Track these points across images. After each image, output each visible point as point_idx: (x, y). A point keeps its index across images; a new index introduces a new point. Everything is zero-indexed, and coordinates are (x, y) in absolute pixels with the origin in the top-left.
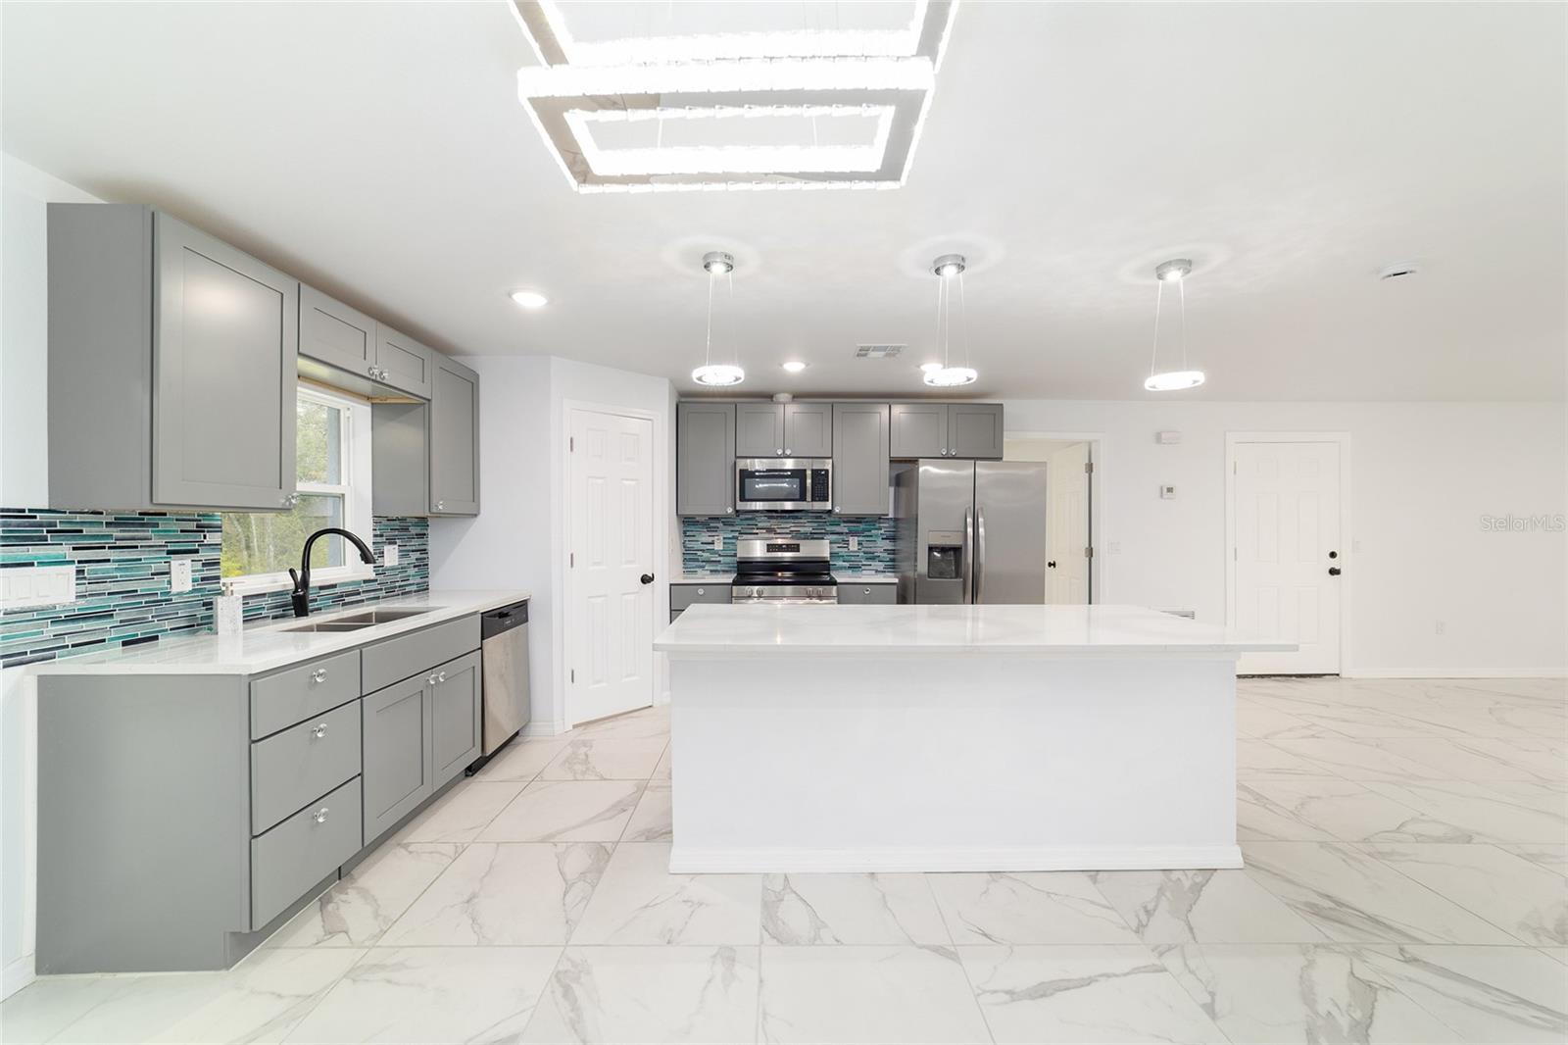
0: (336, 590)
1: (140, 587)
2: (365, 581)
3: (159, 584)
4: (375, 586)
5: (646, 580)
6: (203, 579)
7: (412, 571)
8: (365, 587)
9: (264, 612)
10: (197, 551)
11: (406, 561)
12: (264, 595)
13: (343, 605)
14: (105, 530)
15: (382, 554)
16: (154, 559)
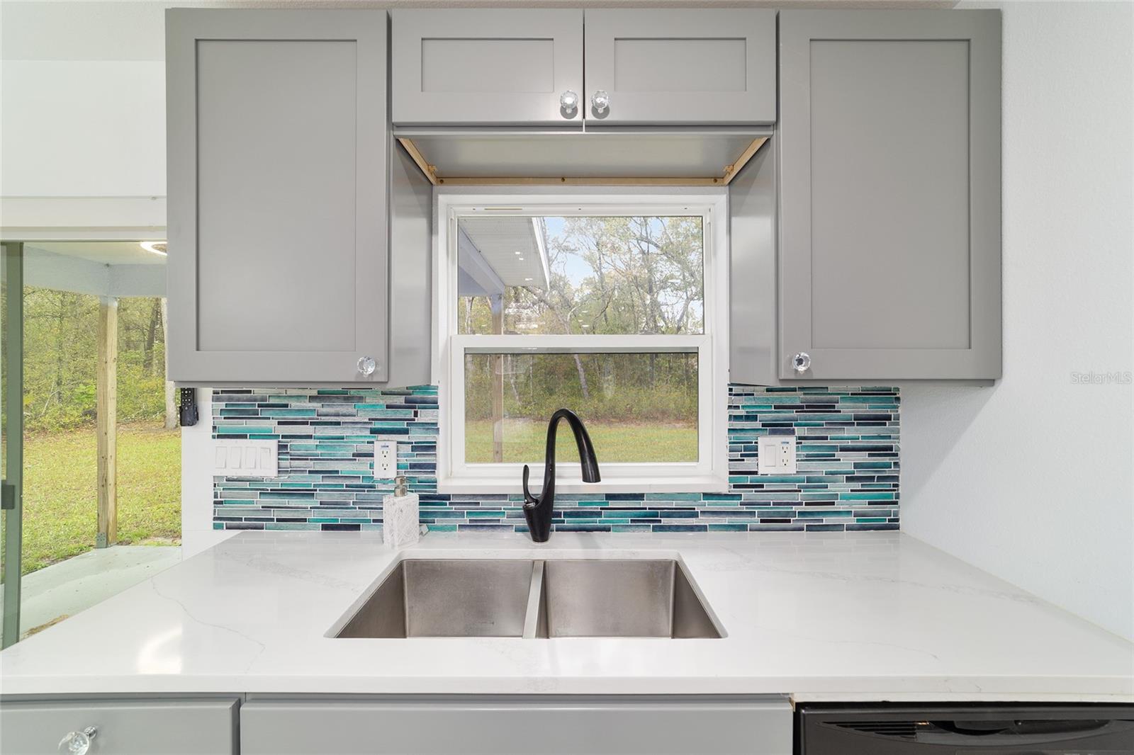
0: (641, 504)
1: (344, 468)
2: (707, 496)
3: (360, 467)
4: (734, 505)
6: (413, 466)
7: (842, 487)
8: (710, 505)
9: (504, 520)
10: (406, 432)
12: (504, 496)
13: (655, 529)
14: (307, 405)
15: (751, 451)
16: (357, 438)
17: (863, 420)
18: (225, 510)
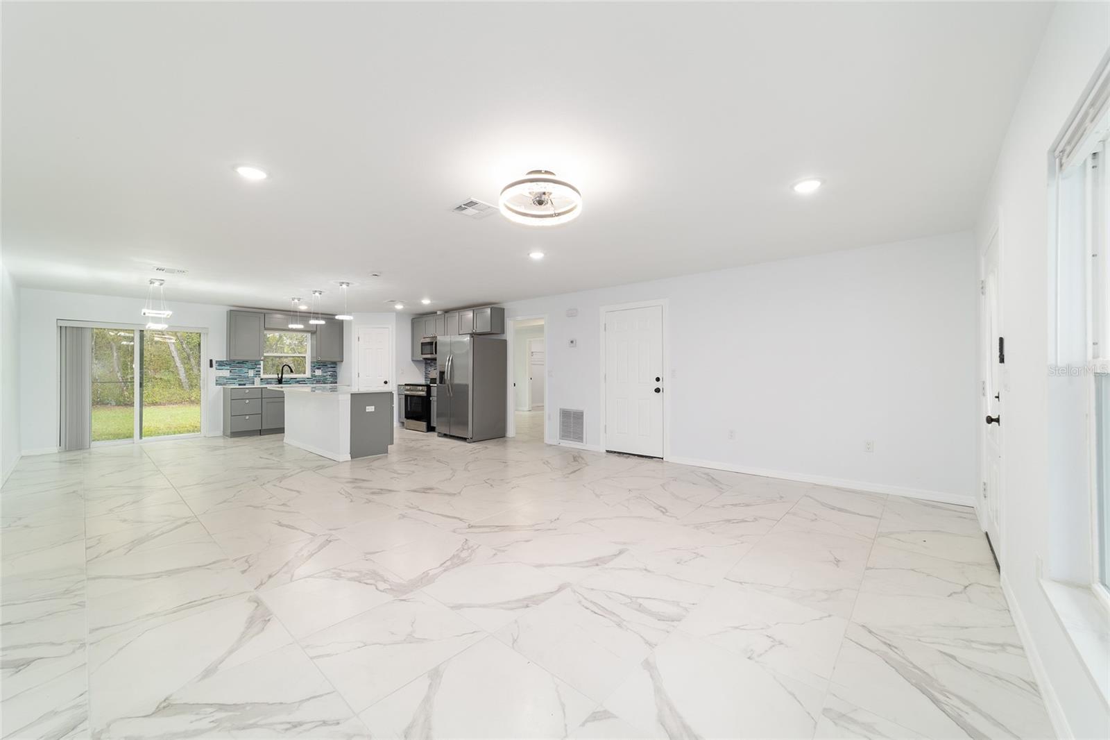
1: (242, 375)
2: (307, 378)
3: (246, 374)
4: (312, 380)
5: (386, 382)
7: (328, 377)
8: (308, 380)
10: (254, 369)
11: (325, 374)
14: (236, 364)
15: (314, 372)
16: (246, 370)
17: (332, 367)
18: (218, 382)
